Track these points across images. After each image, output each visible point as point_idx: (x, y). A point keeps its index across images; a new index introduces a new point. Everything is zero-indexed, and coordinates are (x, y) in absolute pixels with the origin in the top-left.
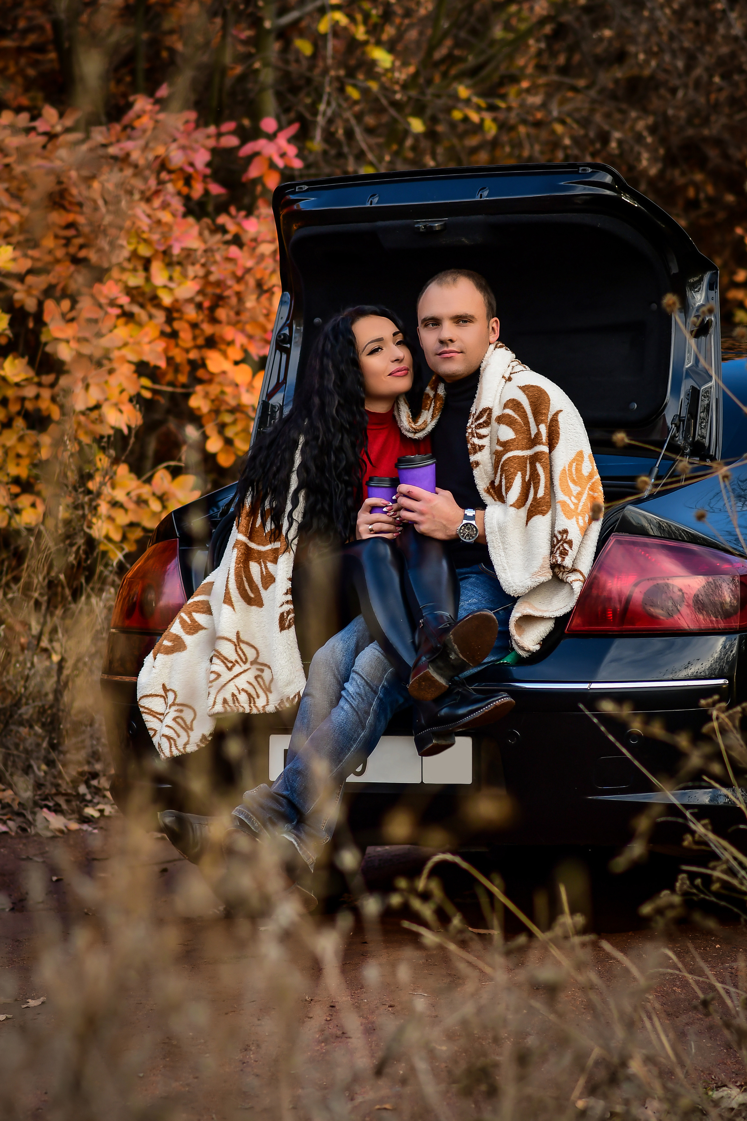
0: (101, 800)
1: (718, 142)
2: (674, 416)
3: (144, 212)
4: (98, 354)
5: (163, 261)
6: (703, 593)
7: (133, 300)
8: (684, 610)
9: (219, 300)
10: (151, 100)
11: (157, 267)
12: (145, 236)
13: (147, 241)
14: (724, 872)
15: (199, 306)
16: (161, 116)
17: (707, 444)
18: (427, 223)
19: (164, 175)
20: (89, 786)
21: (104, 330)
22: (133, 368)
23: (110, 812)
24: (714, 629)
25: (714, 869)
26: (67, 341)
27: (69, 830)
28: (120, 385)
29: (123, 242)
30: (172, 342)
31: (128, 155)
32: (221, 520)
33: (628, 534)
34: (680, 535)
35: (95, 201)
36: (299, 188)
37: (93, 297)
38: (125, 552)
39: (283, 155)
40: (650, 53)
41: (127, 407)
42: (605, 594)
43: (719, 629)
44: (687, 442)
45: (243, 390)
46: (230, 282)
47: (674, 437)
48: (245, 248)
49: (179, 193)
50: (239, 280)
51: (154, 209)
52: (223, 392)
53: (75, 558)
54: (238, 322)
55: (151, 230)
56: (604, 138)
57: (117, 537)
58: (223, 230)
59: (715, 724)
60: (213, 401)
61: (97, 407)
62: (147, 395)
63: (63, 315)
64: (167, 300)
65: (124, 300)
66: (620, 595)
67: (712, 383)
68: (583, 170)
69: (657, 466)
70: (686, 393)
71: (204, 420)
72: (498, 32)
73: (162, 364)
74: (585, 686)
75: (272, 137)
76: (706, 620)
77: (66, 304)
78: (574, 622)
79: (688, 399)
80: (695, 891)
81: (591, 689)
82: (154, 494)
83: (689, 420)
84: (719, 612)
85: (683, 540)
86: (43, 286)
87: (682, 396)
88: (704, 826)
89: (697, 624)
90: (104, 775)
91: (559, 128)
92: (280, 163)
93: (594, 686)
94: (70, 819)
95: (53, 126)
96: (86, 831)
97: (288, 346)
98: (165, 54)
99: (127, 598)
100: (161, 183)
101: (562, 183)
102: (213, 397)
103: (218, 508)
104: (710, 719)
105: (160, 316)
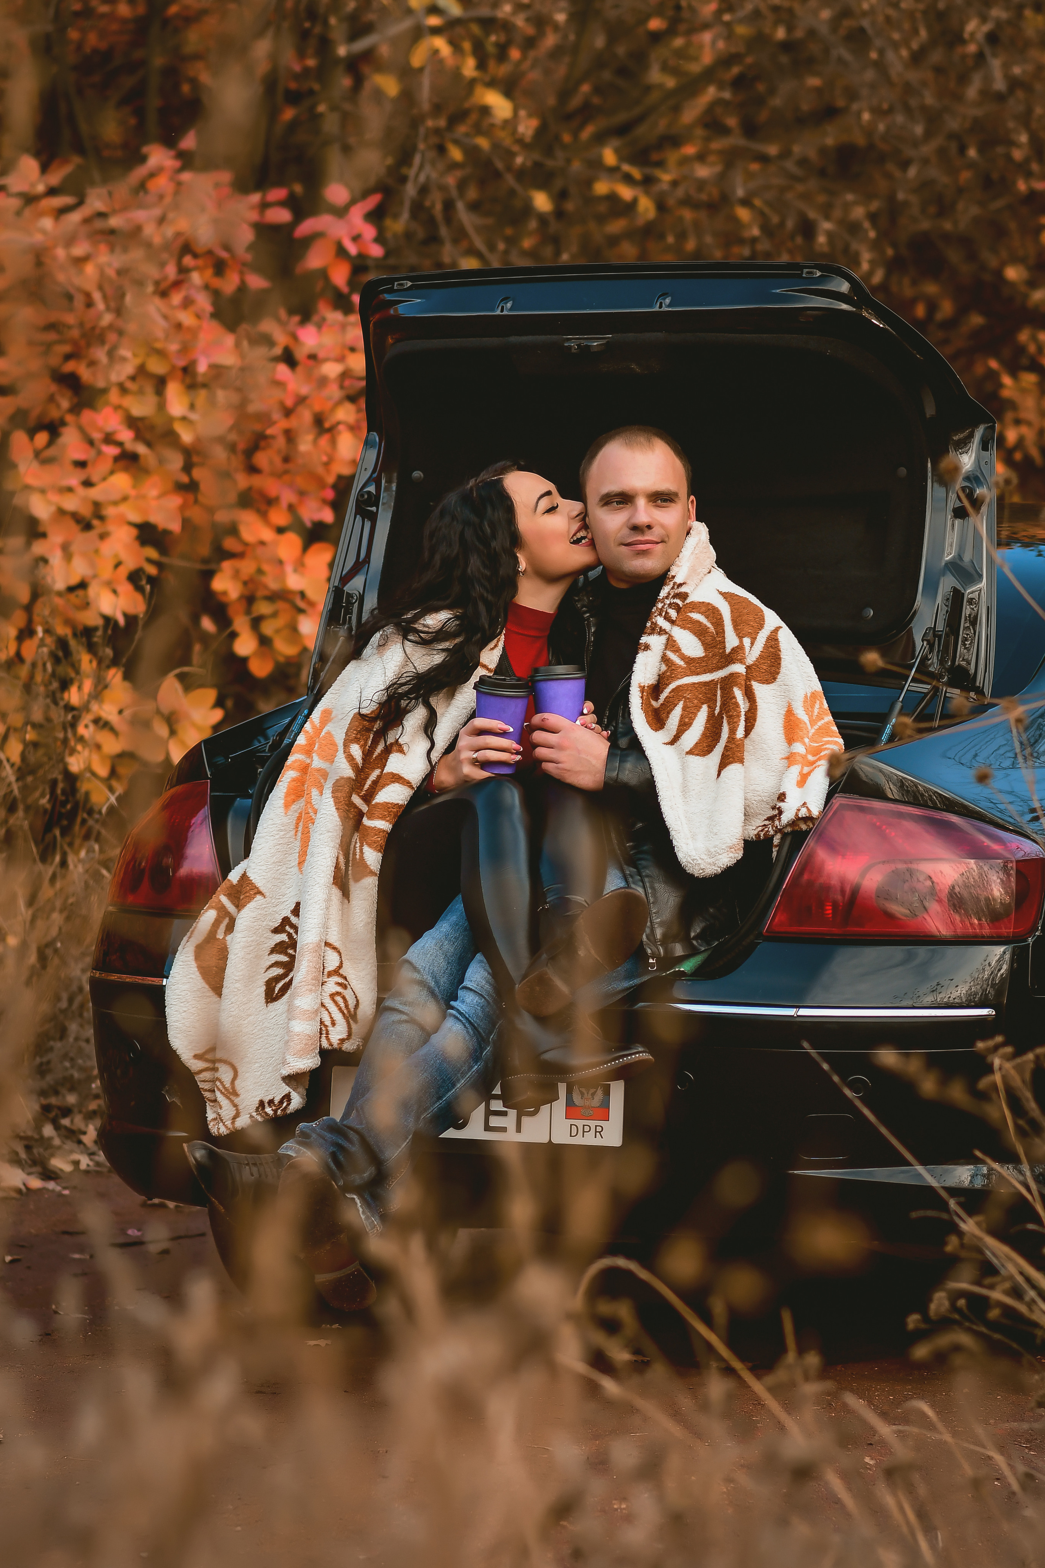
0: (74, 1146)
1: (965, 242)
2: (927, 630)
3: (159, 310)
4: (86, 511)
5: (183, 381)
6: (960, 883)
7: (139, 437)
8: (934, 907)
9: (258, 442)
10: (172, 153)
11: (174, 391)
12: (158, 345)
13: (161, 353)
14: (1007, 1293)
15: (232, 448)
16: (186, 176)
17: (972, 671)
18: (582, 341)
19: (188, 260)
20: (57, 1127)
21: (95, 478)
22: (134, 532)
23: (88, 1165)
24: (976, 936)
25: (991, 1287)
26: (43, 491)
27: (28, 1189)
28: (116, 556)
29: (125, 352)
30: (191, 497)
31: (138, 229)
32: (271, 756)
33: (857, 797)
34: (931, 800)
35: (88, 295)
36: (398, 285)
37: (81, 430)
38: (117, 794)
39: (356, 238)
40: (878, 112)
41: (125, 588)
42: (822, 880)
43: (983, 937)
44: (944, 668)
45: (289, 569)
46: (276, 416)
47: (924, 659)
48: (299, 369)
49: (207, 287)
50: (288, 412)
51: (173, 308)
52: (260, 571)
53: (49, 801)
54: (286, 472)
55: (167, 337)
56: (807, 229)
57: (103, 771)
58: (268, 341)
59: (997, 1078)
60: (245, 583)
61: (83, 585)
62: (152, 570)
63: (37, 454)
64: (187, 437)
65: (126, 436)
66: (843, 882)
67: (983, 584)
68: (808, 273)
69: (901, 699)
70: (943, 596)
71: (231, 611)
72: (656, 76)
73: (175, 526)
74: (791, 1012)
75: (341, 212)
76: (964, 922)
77: (42, 438)
78: (776, 920)
79: (946, 606)
80: (957, 1317)
81: (798, 1016)
82: (158, 712)
83: (947, 635)
84: (983, 911)
85: (935, 808)
86: (10, 411)
87: (939, 600)
88: (978, 1224)
89: (952, 927)
90: (80, 1112)
91: (743, 214)
92: (352, 249)
93: (803, 1012)
94: (29, 1174)
95: (33, 185)
96: (53, 1191)
97: (374, 509)
98: (186, 88)
99: (132, 863)
100: (183, 270)
101: (778, 291)
102: (245, 577)
103: (267, 738)
104: (990, 1069)
105: (176, 461)
